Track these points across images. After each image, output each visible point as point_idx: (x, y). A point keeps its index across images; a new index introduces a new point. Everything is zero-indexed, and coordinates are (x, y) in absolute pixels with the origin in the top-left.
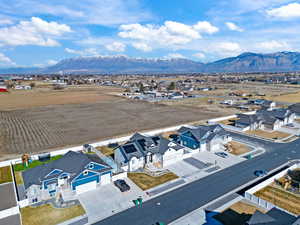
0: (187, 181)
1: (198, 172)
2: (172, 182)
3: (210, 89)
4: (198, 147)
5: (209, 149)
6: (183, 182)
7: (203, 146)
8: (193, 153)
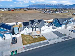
0: (50, 43)
1: (58, 38)
2: (42, 42)
3: (69, 11)
4: (61, 26)
5: (66, 28)
6: (48, 43)
7: (63, 27)
8: (58, 29)
